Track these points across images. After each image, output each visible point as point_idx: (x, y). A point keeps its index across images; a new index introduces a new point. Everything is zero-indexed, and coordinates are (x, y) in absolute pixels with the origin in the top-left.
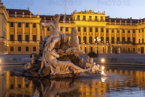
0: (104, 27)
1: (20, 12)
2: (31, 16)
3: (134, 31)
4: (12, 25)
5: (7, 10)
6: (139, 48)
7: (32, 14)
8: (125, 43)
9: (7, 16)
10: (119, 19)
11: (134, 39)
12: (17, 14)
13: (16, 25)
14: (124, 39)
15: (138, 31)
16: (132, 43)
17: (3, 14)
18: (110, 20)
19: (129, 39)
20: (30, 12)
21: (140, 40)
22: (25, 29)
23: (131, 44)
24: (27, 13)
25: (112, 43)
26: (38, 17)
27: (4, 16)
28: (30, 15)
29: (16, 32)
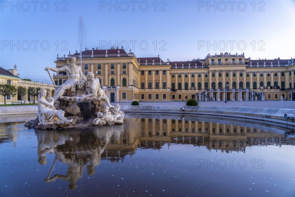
0: (243, 70)
1: (150, 60)
2: (161, 64)
3: (283, 74)
4: (143, 73)
5: (138, 59)
6: (290, 95)
7: (162, 62)
8: (271, 88)
9: (137, 65)
10: (263, 60)
11: (283, 83)
12: (147, 62)
13: (146, 73)
14: (269, 84)
15: (288, 73)
16: (280, 88)
17: (132, 63)
18: (251, 63)
19: (276, 83)
20: (160, 59)
21: (291, 84)
22: (155, 76)
23: (279, 90)
24: (157, 60)
25: (254, 89)
26: (168, 64)
27: (134, 65)
28: (160, 62)
29: (146, 79)
